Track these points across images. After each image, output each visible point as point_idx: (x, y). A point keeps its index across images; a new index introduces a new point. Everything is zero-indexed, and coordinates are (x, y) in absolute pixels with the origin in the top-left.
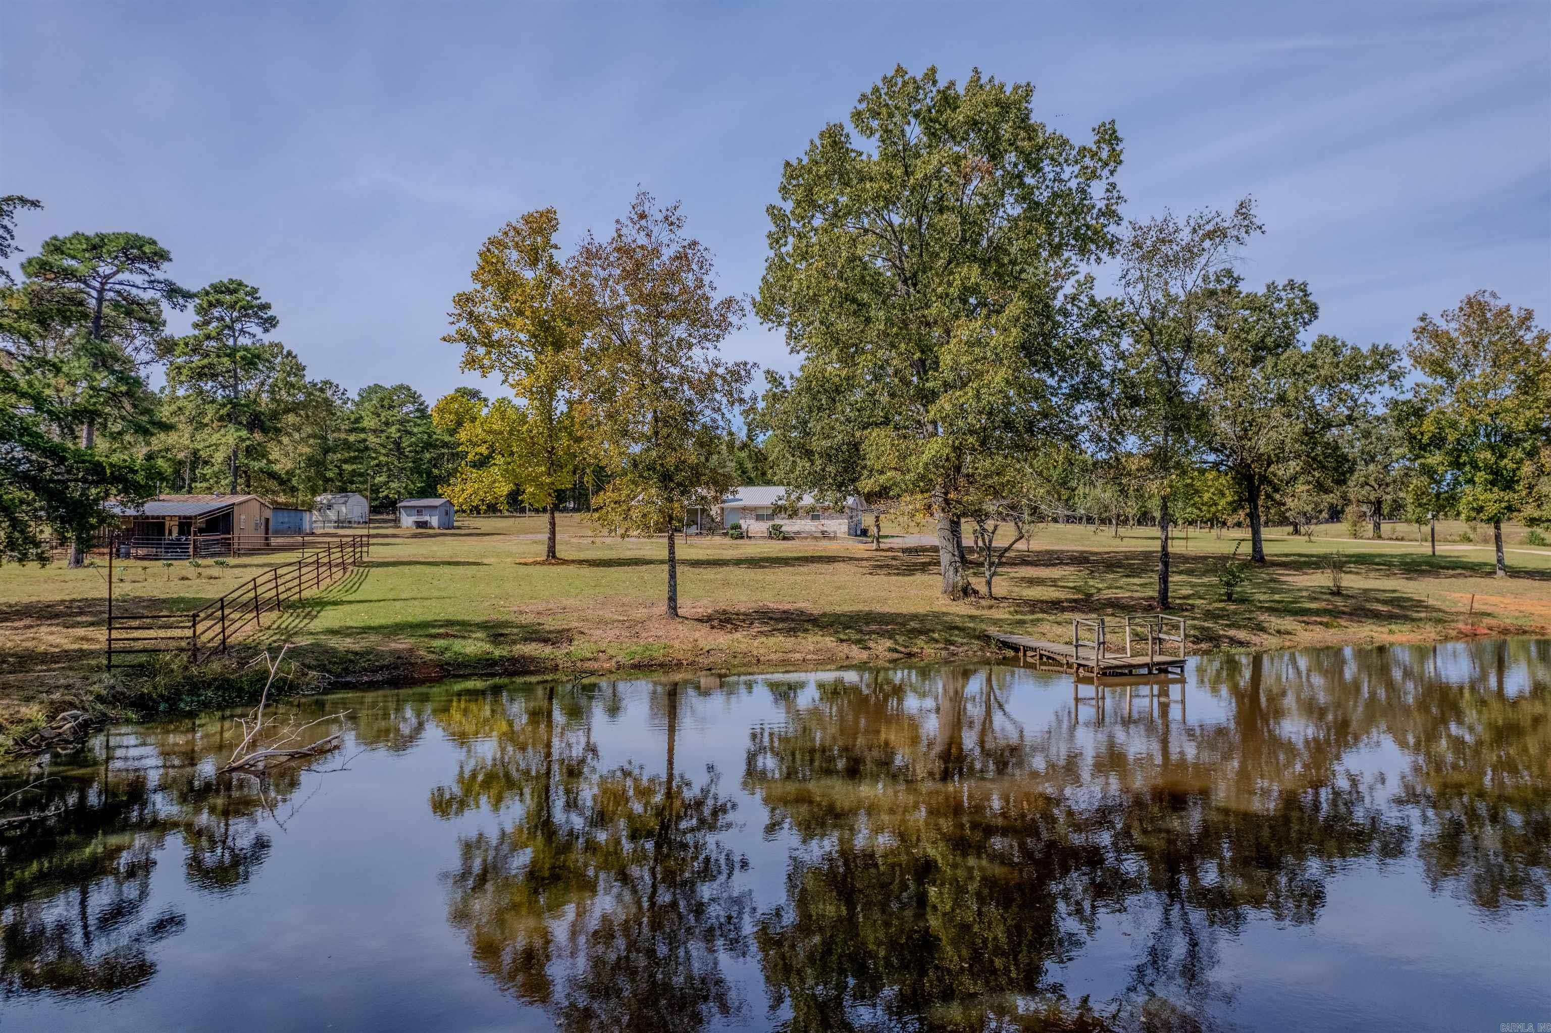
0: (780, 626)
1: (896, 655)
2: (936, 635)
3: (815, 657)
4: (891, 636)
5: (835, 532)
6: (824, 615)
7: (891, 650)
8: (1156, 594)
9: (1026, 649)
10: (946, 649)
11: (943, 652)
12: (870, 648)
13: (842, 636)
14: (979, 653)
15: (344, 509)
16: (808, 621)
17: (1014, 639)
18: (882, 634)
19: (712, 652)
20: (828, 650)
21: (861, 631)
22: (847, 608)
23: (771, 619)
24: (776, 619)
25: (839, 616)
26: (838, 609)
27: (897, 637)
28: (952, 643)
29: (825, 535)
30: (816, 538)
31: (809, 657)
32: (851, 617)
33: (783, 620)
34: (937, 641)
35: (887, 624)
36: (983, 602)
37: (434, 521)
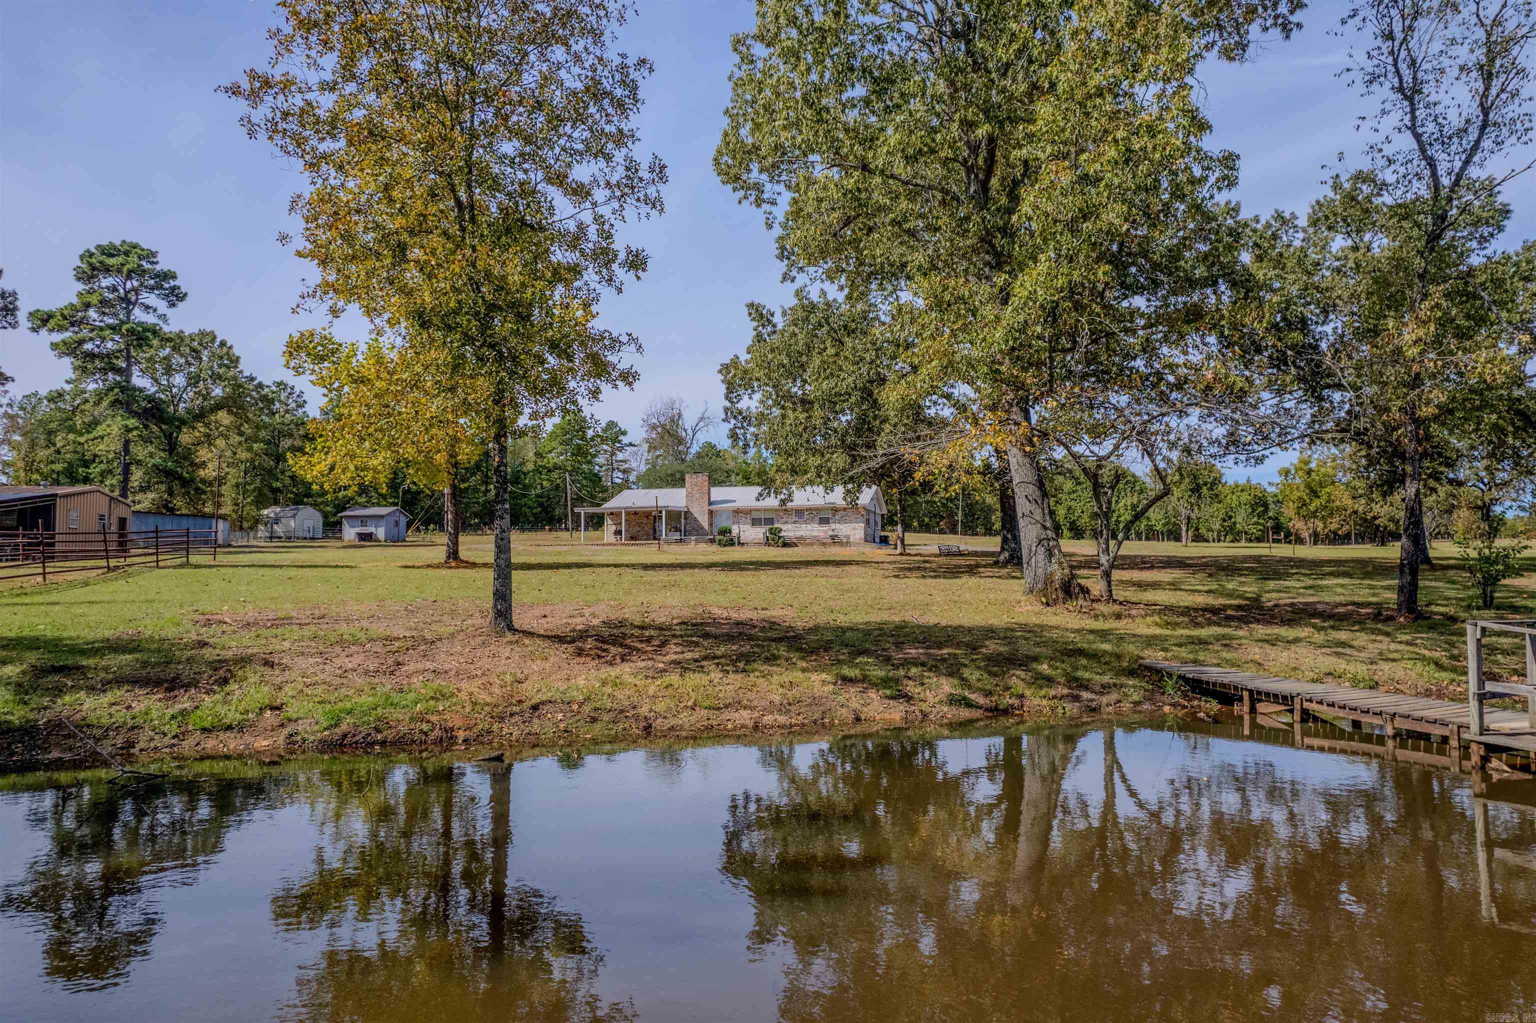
0: (721, 650)
1: (965, 713)
2: (1044, 668)
3: (782, 719)
4: (953, 670)
5: (848, 537)
6: (815, 629)
7: (953, 701)
8: (1392, 596)
9: (1256, 696)
10: (1077, 698)
11: (1068, 706)
12: (908, 698)
13: (847, 671)
14: (1146, 706)
15: (292, 523)
16: (781, 640)
17: (1214, 674)
18: (935, 666)
19: (544, 709)
20: (815, 701)
21: (888, 660)
22: (859, 618)
23: (706, 636)
24: (716, 637)
25: (844, 630)
26: (842, 620)
27: (966, 673)
28: (1085, 686)
29: (835, 540)
30: (824, 544)
31: (768, 719)
32: (867, 633)
33: (730, 638)
34: (1050, 681)
35: (940, 646)
36: (1102, 608)
37: (380, 533)
